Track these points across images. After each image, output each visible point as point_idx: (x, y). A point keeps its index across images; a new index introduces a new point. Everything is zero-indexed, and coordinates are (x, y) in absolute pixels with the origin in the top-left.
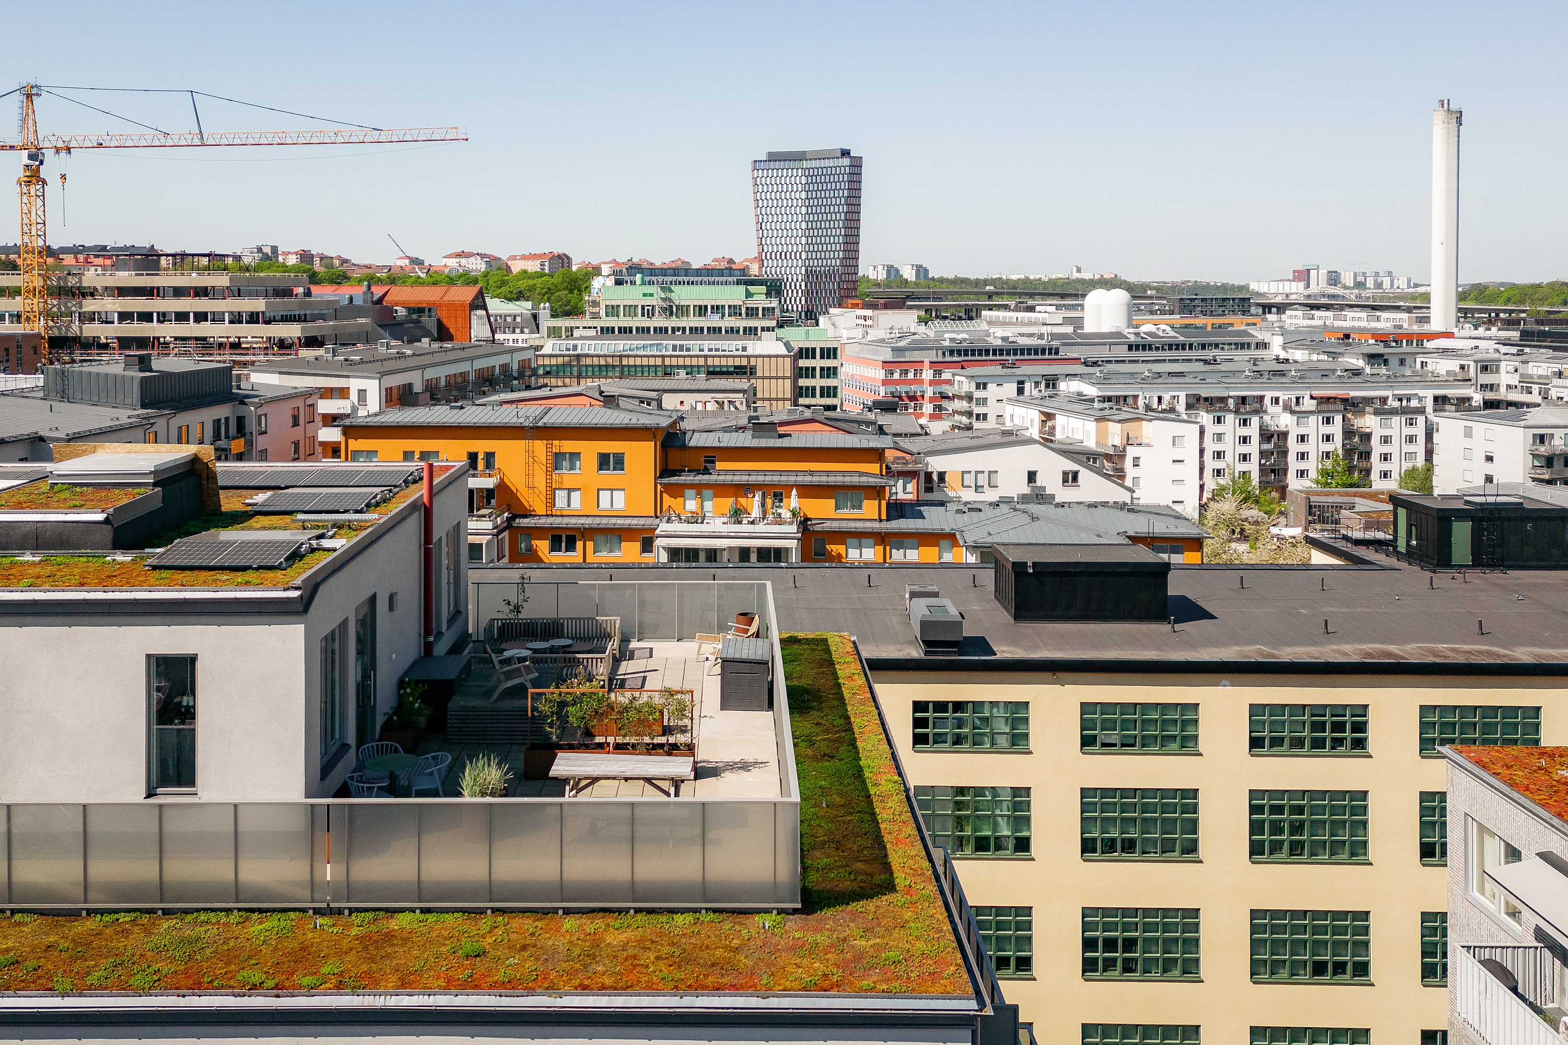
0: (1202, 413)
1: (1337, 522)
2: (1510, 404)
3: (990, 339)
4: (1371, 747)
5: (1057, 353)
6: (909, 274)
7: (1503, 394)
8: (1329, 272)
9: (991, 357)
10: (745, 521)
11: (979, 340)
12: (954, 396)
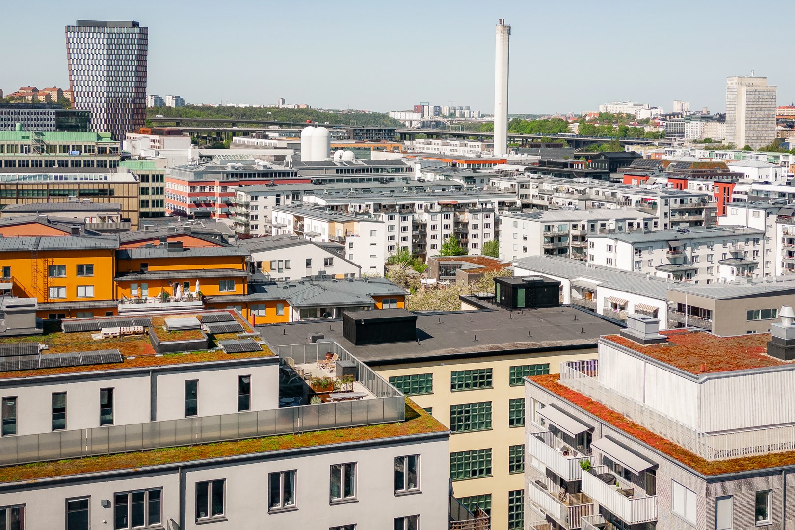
0: (382, 214)
1: (454, 275)
2: (534, 205)
3: (255, 166)
4: (493, 384)
5: (296, 175)
6: (170, 102)
7: (531, 200)
8: (435, 107)
9: (257, 178)
10: (172, 301)
11: (249, 167)
12: (236, 204)
